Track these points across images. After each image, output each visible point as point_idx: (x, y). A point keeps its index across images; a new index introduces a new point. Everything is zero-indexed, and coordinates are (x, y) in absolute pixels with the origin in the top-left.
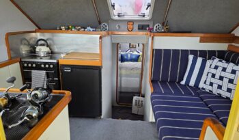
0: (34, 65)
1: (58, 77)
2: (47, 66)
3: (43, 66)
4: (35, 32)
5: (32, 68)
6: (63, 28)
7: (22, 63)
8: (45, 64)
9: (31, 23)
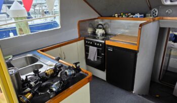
0: (91, 43)
1: (105, 53)
2: (98, 44)
3: (96, 44)
4: (97, 18)
5: (90, 45)
6: (116, 15)
7: (85, 40)
8: (97, 42)
9: (96, 13)
